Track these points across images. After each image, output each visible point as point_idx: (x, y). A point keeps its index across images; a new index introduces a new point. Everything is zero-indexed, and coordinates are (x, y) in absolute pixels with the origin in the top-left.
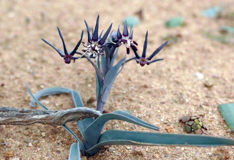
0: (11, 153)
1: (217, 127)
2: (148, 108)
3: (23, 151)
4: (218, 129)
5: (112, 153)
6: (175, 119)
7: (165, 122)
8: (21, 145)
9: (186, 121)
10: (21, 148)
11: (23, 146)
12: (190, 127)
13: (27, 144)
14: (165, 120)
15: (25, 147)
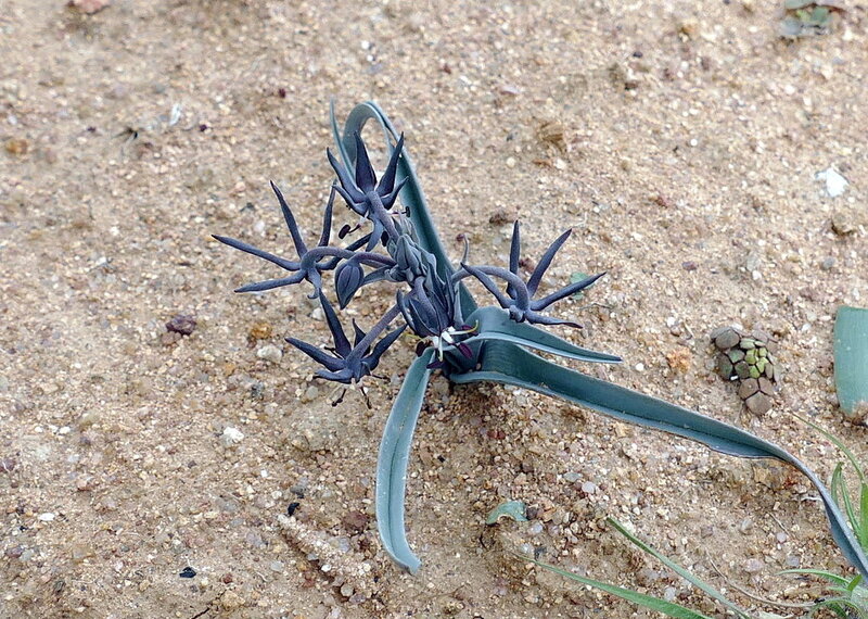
0: (265, 329)
1: (808, 378)
2: (644, 277)
3: (295, 326)
4: (808, 383)
5: (509, 398)
6: (704, 327)
7: (676, 330)
8: (295, 308)
9: (726, 345)
10: (293, 315)
11: (300, 312)
12: (731, 367)
13: (307, 309)
14: (676, 324)
15: (302, 317)
